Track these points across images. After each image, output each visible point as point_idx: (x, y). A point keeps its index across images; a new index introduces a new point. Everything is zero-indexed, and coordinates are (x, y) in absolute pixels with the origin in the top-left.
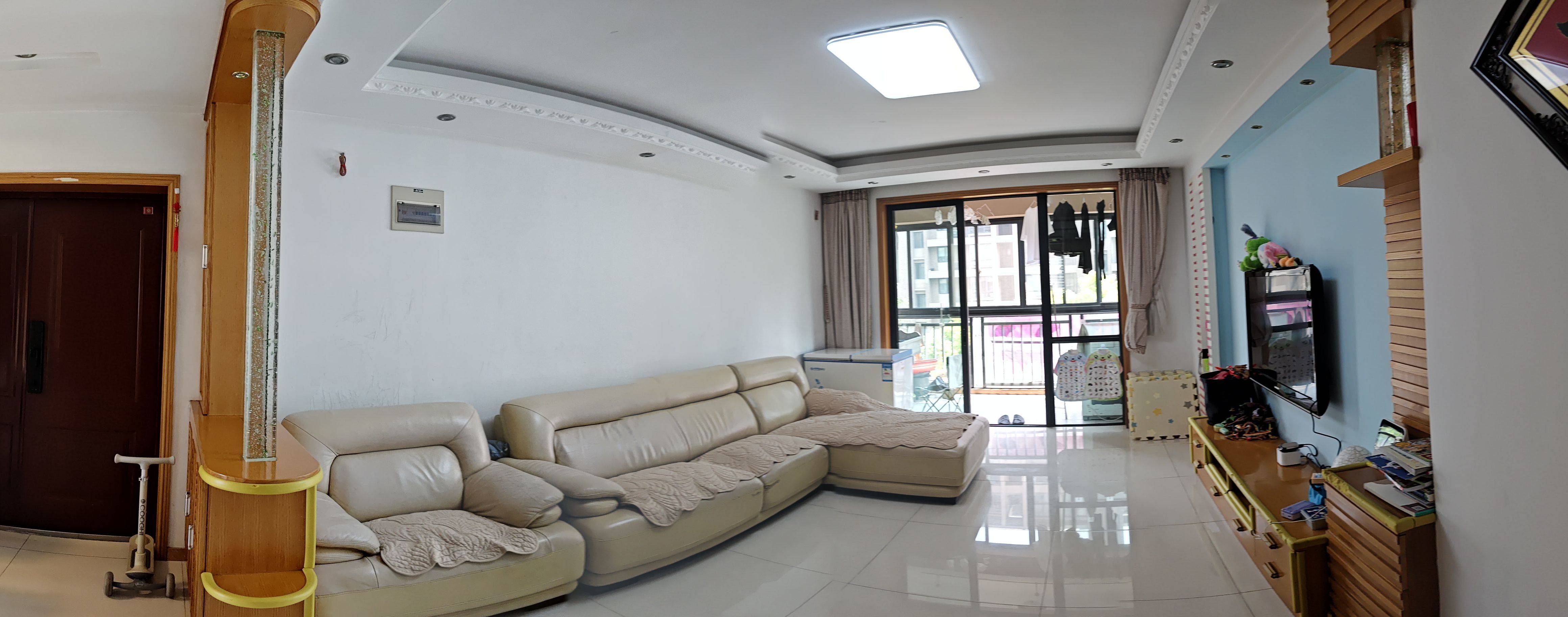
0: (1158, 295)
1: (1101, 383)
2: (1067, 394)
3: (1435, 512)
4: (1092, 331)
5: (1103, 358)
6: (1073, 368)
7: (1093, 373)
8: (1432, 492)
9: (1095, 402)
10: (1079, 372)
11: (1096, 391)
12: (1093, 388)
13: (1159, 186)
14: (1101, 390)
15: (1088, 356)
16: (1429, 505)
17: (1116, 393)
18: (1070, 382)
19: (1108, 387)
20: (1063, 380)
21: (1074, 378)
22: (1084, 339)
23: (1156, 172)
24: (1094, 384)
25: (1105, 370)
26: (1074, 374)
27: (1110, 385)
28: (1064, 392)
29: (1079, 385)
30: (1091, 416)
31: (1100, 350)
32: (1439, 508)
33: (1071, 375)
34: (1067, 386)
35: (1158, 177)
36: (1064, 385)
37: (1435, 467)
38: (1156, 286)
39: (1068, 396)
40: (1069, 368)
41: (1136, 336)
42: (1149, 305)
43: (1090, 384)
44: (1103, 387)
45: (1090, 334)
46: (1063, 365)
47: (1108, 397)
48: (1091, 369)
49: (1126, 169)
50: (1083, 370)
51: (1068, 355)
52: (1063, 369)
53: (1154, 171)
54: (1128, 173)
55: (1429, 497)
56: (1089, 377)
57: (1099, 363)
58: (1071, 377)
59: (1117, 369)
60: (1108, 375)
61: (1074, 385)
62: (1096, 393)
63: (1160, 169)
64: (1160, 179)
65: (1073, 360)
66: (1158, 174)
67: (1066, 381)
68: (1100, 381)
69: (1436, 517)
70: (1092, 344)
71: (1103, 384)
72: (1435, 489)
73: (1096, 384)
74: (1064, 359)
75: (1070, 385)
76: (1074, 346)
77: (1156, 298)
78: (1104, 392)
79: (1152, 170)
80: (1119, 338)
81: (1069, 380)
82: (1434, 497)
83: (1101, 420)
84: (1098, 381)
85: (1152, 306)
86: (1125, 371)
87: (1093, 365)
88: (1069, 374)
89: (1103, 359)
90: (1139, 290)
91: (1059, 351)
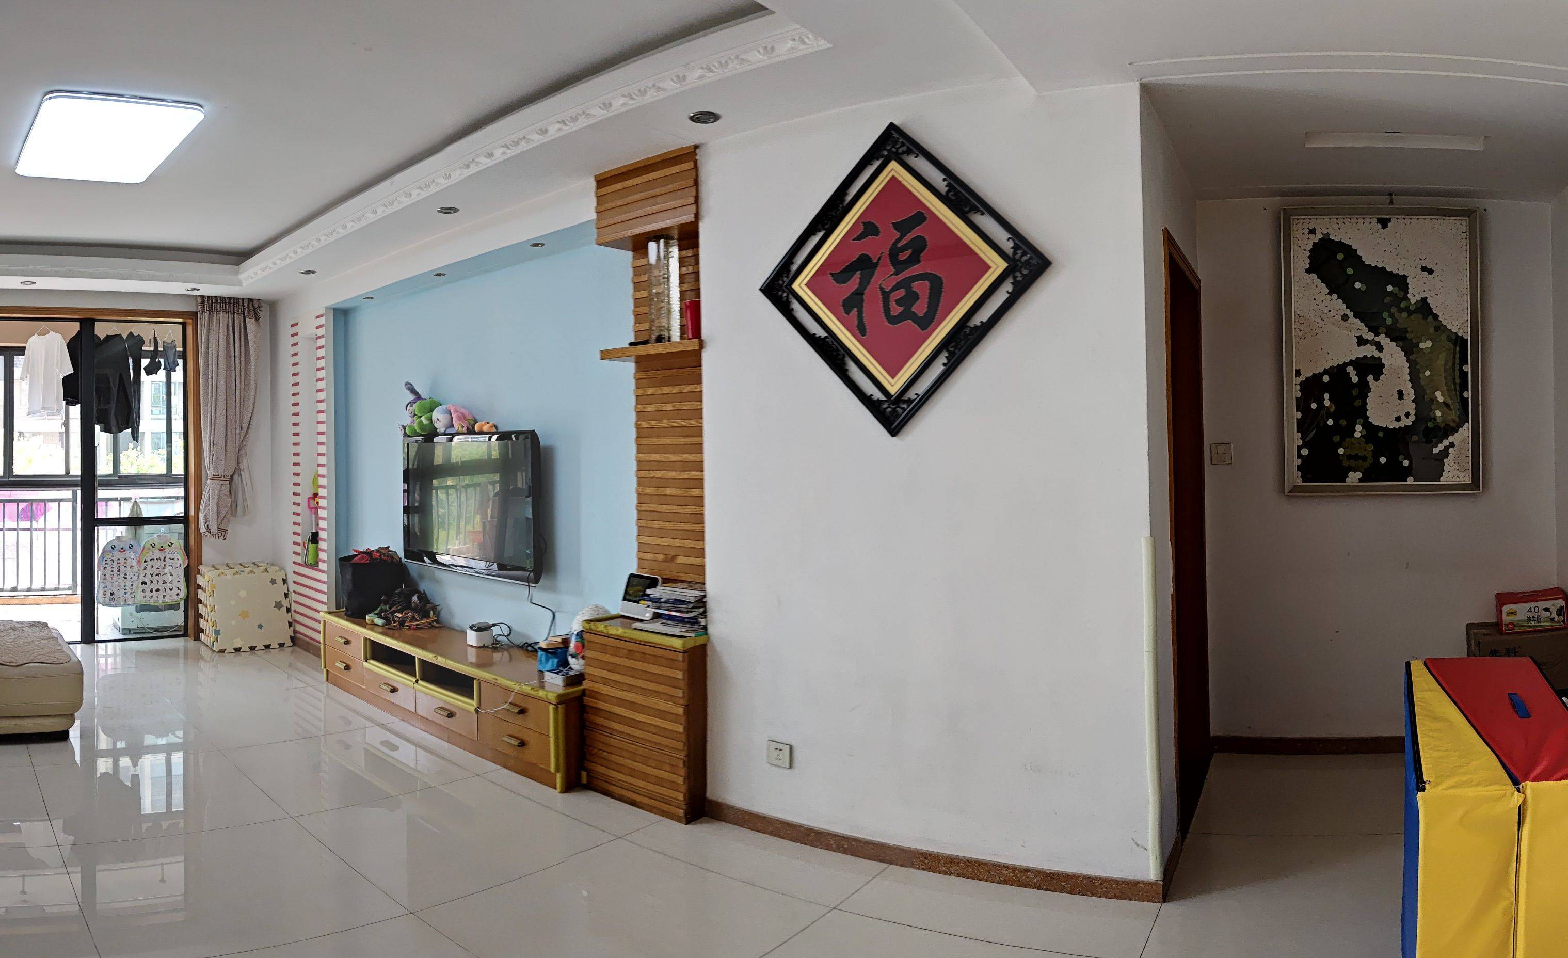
0: (244, 464)
1: (158, 581)
2: (112, 596)
3: (707, 634)
4: (148, 511)
5: (162, 547)
6: (122, 561)
7: (149, 567)
8: (705, 617)
9: (142, 608)
10: (128, 567)
11: (151, 591)
12: (147, 588)
13: (250, 323)
14: (158, 590)
15: (142, 545)
16: (702, 629)
17: (178, 594)
18: (117, 579)
19: (168, 586)
20: (108, 577)
21: (122, 575)
22: (135, 522)
23: (246, 305)
24: (148, 582)
25: (164, 563)
26: (122, 569)
27: (171, 582)
28: (108, 594)
29: (129, 584)
30: (134, 629)
31: (159, 536)
32: (711, 630)
33: (119, 571)
34: (112, 586)
35: (249, 311)
36: (109, 585)
37: (708, 596)
38: (242, 452)
39: (113, 600)
40: (116, 561)
41: (218, 516)
42: (232, 476)
43: (144, 583)
44: (161, 586)
45: (145, 514)
46: (109, 557)
47: (168, 599)
48: (146, 562)
49: (208, 297)
50: (134, 563)
51: (116, 543)
52: (109, 562)
53: (243, 303)
54: (212, 303)
55: (703, 622)
56: (142, 573)
57: (157, 553)
58: (119, 573)
59: (181, 561)
60: (168, 569)
61: (122, 584)
62: (151, 594)
63: (251, 301)
64: (252, 314)
65: (122, 550)
66: (248, 307)
67: (112, 578)
68: (157, 578)
69: (708, 639)
70: (147, 529)
71: (161, 582)
72: (708, 614)
73: (152, 582)
74: (111, 547)
75: (117, 584)
76: (121, 530)
77: (242, 468)
78: (161, 593)
79: (240, 301)
80: (183, 520)
81: (115, 578)
82: (706, 621)
83: (150, 632)
84: (154, 578)
85: (236, 477)
86: (192, 565)
87: (149, 556)
88: (115, 569)
89: (162, 549)
90: (223, 456)
91: (105, 536)
